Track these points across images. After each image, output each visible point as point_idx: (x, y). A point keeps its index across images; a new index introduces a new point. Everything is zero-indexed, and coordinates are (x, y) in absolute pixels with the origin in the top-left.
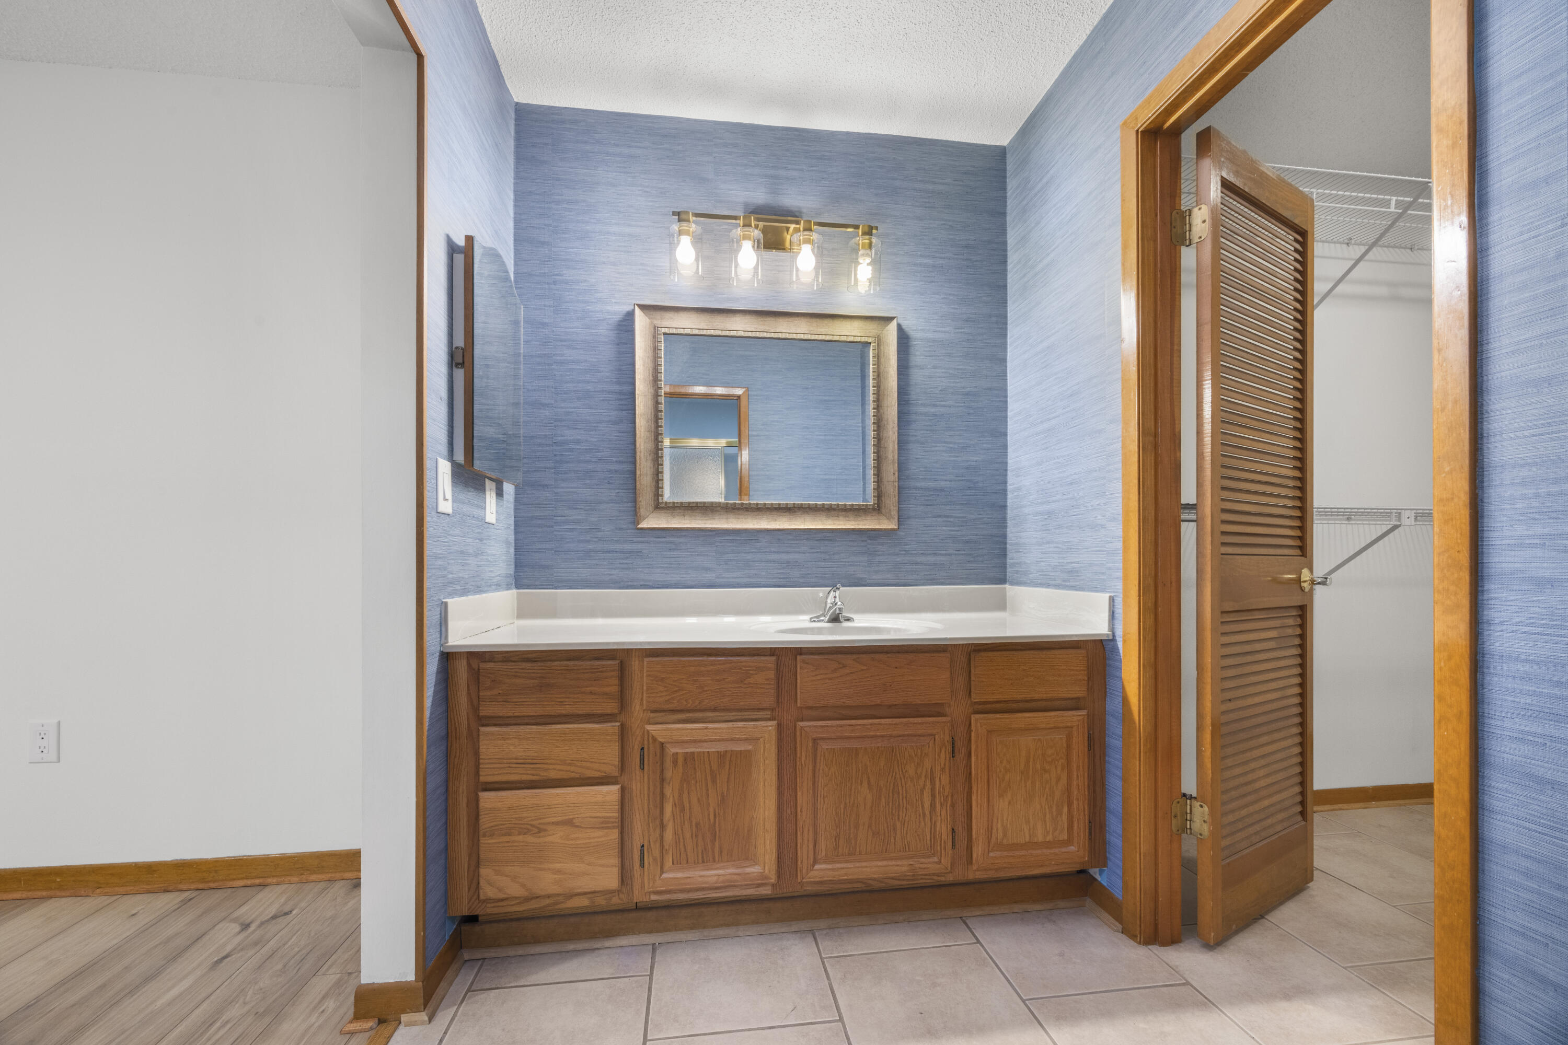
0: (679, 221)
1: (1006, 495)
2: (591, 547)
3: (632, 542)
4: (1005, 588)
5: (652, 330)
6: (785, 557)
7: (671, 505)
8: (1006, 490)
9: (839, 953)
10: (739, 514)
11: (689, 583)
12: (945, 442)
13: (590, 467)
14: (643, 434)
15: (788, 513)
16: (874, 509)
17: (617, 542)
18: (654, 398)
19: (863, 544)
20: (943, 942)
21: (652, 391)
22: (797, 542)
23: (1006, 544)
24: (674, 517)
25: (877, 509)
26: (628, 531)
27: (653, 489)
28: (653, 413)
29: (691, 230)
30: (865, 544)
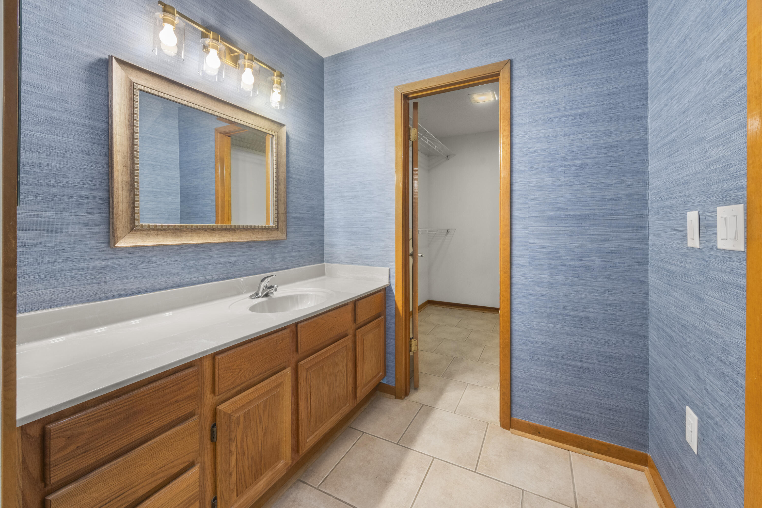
0: (165, 11)
1: (324, 221)
2: (55, 267)
3: (105, 259)
4: (324, 265)
5: (129, 84)
6: (228, 260)
7: (147, 227)
8: (324, 219)
9: (321, 480)
10: (200, 233)
11: (159, 286)
12: (303, 194)
13: (55, 191)
14: (119, 168)
15: (231, 232)
16: (275, 228)
17: (88, 260)
18: (130, 140)
19: (268, 248)
20: (353, 442)
21: (128, 133)
22: (235, 249)
23: (324, 244)
24: (149, 236)
25: (277, 228)
26: (101, 250)
27: (129, 214)
28: (129, 152)
29: (175, 22)
30: (270, 248)
